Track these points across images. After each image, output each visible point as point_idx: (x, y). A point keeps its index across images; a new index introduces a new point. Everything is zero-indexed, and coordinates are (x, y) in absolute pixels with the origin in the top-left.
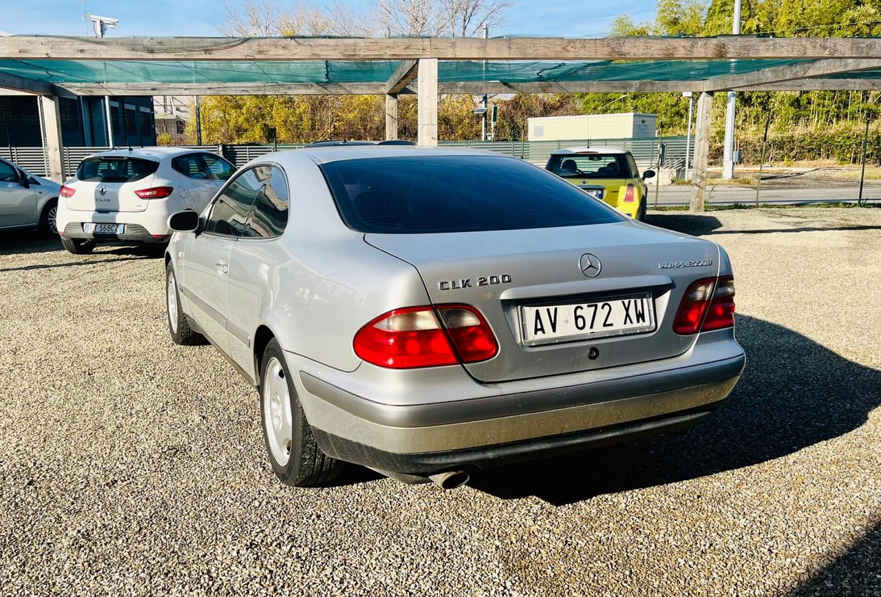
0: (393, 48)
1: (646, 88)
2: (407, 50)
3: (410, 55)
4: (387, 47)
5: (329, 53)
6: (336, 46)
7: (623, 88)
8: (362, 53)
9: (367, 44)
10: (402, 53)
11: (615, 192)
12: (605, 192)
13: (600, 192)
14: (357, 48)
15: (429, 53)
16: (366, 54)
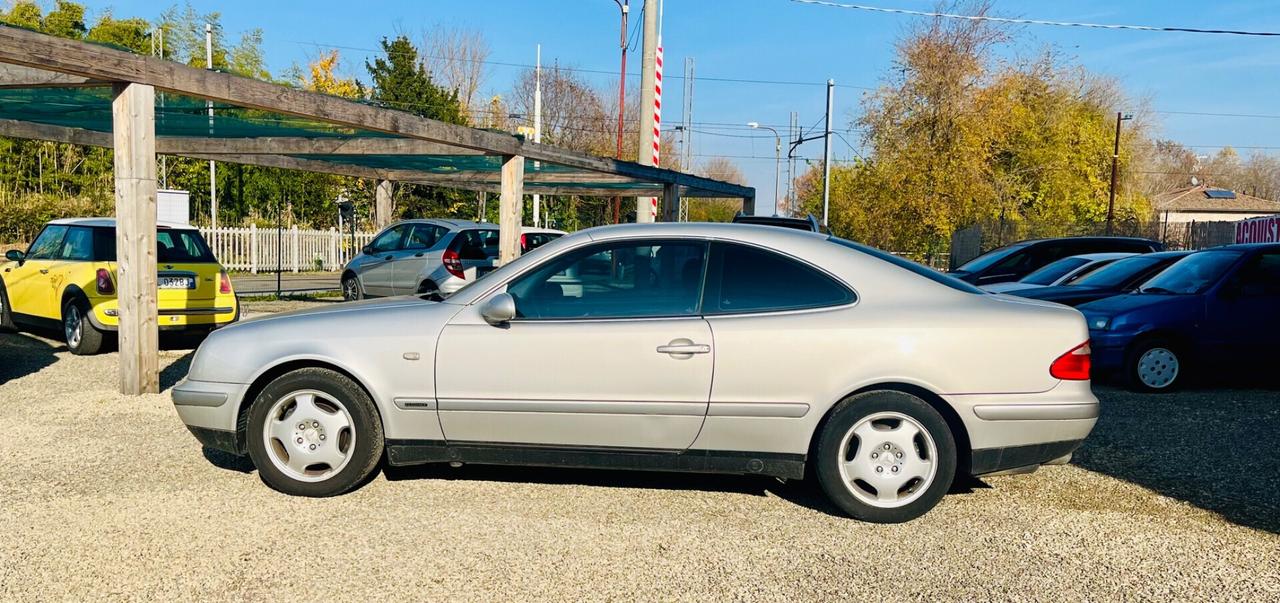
0: (100, 60)
1: (82, 139)
2: (118, 67)
3: (122, 75)
4: (93, 58)
5: (15, 51)
6: (25, 41)
7: (54, 135)
8: (60, 61)
9: (67, 48)
10: (111, 70)
11: (209, 280)
12: (197, 280)
13: (191, 280)
14: (54, 51)
15: (144, 77)
16: (67, 62)
